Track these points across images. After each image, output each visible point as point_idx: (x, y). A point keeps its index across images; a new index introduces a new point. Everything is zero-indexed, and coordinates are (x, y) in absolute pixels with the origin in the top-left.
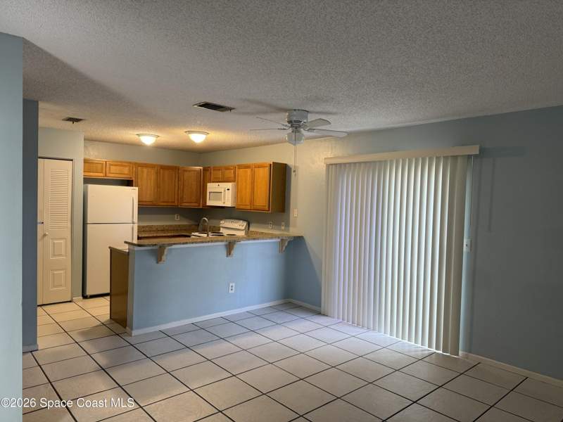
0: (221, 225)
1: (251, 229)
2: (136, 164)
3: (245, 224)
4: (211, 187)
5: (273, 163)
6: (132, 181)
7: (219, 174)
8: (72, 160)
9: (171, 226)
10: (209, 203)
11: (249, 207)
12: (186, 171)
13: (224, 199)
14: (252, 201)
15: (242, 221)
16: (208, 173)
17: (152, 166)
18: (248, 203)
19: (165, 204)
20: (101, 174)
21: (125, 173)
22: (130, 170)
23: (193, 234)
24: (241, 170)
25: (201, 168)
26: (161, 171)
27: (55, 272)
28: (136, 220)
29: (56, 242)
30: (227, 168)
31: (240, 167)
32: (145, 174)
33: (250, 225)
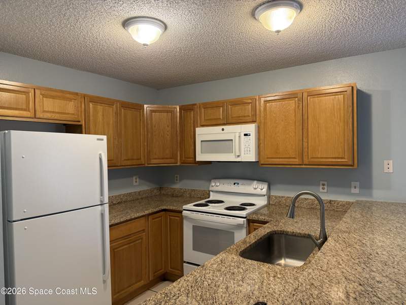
0: (211, 189)
3: (265, 186)
4: (203, 133)
6: (81, 125)
10: (200, 157)
11: (297, 161)
12: (155, 111)
13: (239, 150)
14: (304, 151)
15: (255, 182)
17: (109, 102)
18: (293, 154)
19: (129, 163)
22: (76, 106)
28: (106, 196)
30: (237, 103)
32: (100, 114)
33: (271, 187)
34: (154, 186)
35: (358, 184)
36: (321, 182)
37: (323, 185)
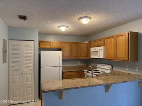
1: (114, 69)
2: (62, 42)
3: (110, 67)
4: (92, 49)
5: (130, 32)
7: (96, 43)
8: (33, 41)
9: (77, 66)
10: (92, 57)
11: (113, 59)
12: (82, 44)
13: (99, 54)
14: (115, 56)
15: (108, 65)
16: (91, 44)
17: (68, 43)
18: (113, 56)
19: (74, 57)
20: (49, 47)
21: (58, 46)
22: (60, 44)
23: (85, 70)
24: (108, 39)
25: (88, 42)
26: (72, 44)
27: (27, 89)
28: (61, 65)
29: (27, 76)
30: (100, 40)
31: (107, 38)
32: (66, 46)
33: (113, 67)
34: (85, 65)
35: (138, 68)
36: (126, 67)
37: (127, 67)
